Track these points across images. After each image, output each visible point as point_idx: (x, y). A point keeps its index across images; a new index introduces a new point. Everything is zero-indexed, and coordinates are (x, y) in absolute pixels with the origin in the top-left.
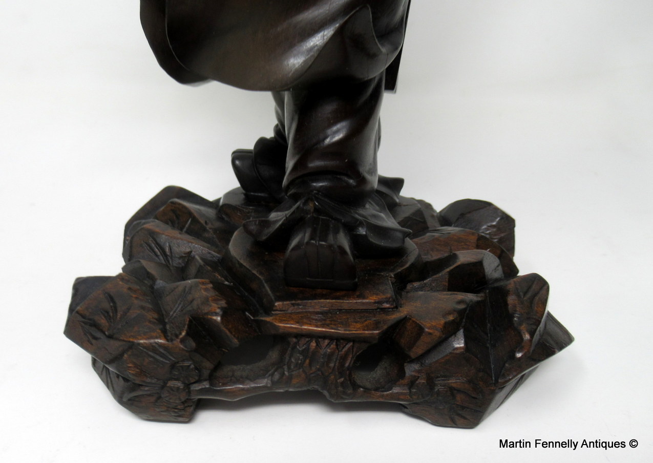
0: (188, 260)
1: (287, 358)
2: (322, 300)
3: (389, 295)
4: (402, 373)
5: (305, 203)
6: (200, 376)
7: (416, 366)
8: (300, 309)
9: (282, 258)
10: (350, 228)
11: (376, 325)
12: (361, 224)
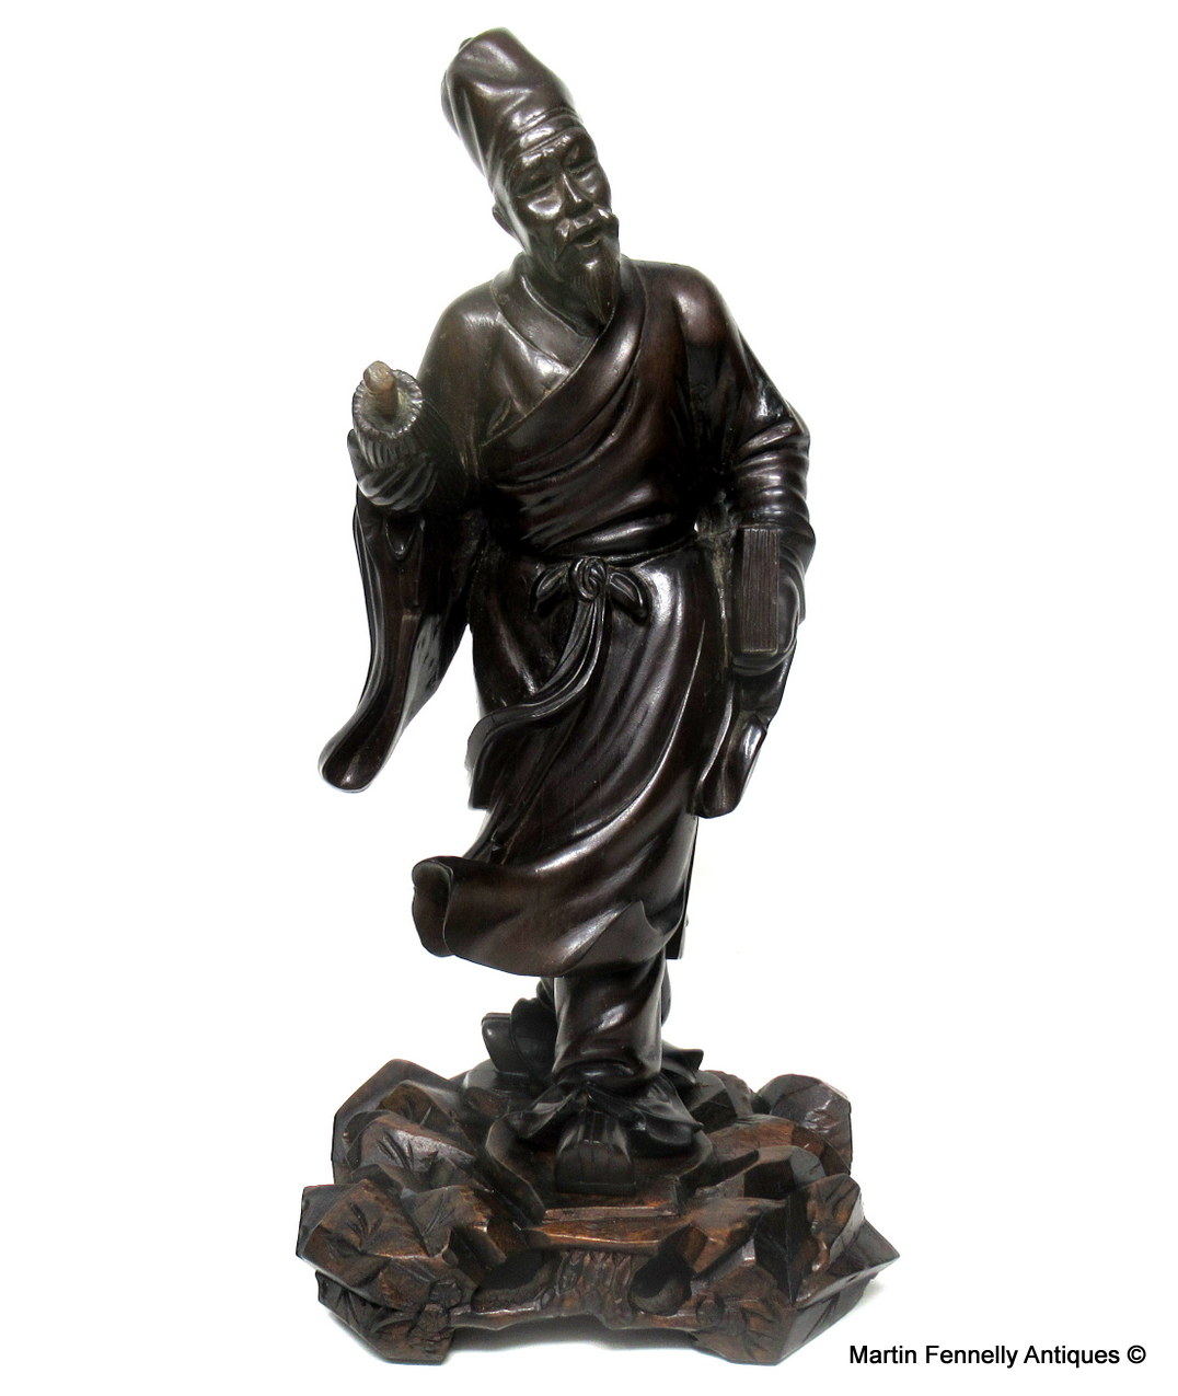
0: (434, 1164)
1: (559, 1276)
2: (596, 1208)
3: (671, 1201)
4: (687, 1295)
5: (579, 1095)
6: (462, 1297)
7: (704, 1285)
8: (573, 1218)
9: (549, 1158)
10: (628, 1125)
11: (656, 1235)
12: (640, 1119)
